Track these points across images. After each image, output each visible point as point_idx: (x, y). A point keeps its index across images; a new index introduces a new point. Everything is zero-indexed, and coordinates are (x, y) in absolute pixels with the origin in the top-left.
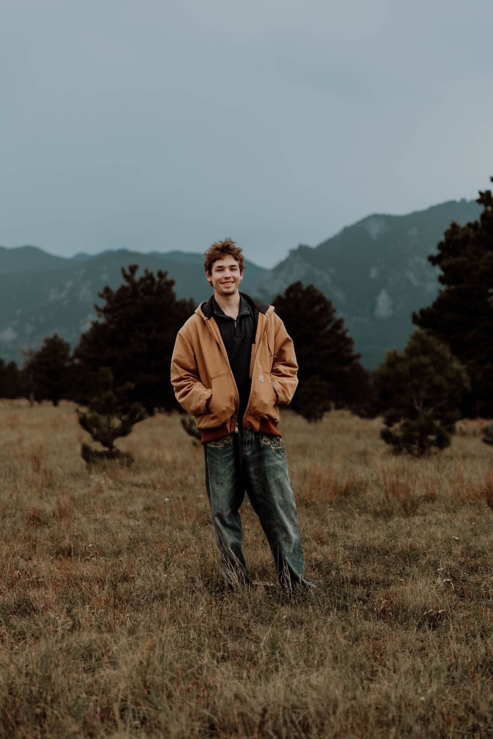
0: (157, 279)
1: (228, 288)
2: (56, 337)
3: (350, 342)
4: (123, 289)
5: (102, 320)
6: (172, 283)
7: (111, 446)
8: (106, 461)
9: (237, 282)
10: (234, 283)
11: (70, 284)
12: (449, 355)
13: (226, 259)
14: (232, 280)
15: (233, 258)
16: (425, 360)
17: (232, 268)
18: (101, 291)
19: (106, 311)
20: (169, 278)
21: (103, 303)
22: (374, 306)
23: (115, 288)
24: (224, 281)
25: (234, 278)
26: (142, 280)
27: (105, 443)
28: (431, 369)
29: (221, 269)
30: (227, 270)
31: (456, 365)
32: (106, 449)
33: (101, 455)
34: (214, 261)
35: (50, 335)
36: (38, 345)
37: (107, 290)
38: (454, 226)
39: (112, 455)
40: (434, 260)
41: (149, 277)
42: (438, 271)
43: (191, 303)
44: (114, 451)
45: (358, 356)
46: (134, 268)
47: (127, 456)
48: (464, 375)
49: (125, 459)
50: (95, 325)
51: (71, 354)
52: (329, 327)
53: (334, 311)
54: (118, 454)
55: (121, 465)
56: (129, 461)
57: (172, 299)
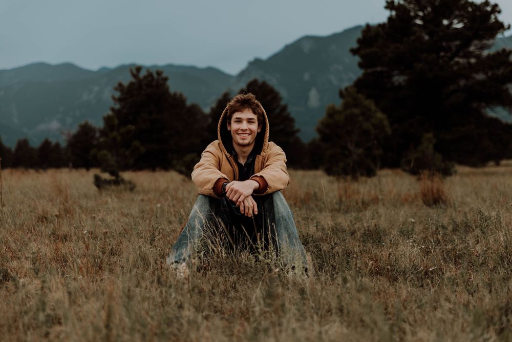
0: (155, 76)
1: (244, 139)
2: (86, 124)
3: (292, 121)
4: (132, 84)
5: (117, 106)
6: (166, 79)
7: (117, 176)
8: (113, 187)
9: (253, 134)
10: (250, 136)
11: (96, 89)
12: (373, 107)
13: (244, 112)
14: (248, 132)
15: (251, 112)
16: (356, 111)
17: (250, 121)
18: (116, 85)
19: (120, 100)
20: (164, 75)
21: (118, 94)
22: (307, 99)
23: (126, 83)
24: (240, 132)
25: (250, 130)
26: (145, 77)
27: (112, 173)
28: (361, 118)
29: (239, 121)
30: (245, 122)
31: (380, 115)
32: (113, 178)
33: (109, 182)
34: (234, 112)
35: (83, 122)
36: (74, 130)
37: (120, 85)
38: (368, 26)
39: (118, 182)
40: (354, 52)
41: (150, 75)
42: (357, 59)
43: (181, 95)
44: (119, 179)
45: (298, 131)
46: (139, 69)
47: (130, 182)
48: (386, 123)
49: (128, 186)
50: (113, 109)
51: (98, 135)
52: (277, 111)
53: (281, 99)
54: (123, 181)
55: (125, 189)
56: (132, 187)
57: (167, 90)
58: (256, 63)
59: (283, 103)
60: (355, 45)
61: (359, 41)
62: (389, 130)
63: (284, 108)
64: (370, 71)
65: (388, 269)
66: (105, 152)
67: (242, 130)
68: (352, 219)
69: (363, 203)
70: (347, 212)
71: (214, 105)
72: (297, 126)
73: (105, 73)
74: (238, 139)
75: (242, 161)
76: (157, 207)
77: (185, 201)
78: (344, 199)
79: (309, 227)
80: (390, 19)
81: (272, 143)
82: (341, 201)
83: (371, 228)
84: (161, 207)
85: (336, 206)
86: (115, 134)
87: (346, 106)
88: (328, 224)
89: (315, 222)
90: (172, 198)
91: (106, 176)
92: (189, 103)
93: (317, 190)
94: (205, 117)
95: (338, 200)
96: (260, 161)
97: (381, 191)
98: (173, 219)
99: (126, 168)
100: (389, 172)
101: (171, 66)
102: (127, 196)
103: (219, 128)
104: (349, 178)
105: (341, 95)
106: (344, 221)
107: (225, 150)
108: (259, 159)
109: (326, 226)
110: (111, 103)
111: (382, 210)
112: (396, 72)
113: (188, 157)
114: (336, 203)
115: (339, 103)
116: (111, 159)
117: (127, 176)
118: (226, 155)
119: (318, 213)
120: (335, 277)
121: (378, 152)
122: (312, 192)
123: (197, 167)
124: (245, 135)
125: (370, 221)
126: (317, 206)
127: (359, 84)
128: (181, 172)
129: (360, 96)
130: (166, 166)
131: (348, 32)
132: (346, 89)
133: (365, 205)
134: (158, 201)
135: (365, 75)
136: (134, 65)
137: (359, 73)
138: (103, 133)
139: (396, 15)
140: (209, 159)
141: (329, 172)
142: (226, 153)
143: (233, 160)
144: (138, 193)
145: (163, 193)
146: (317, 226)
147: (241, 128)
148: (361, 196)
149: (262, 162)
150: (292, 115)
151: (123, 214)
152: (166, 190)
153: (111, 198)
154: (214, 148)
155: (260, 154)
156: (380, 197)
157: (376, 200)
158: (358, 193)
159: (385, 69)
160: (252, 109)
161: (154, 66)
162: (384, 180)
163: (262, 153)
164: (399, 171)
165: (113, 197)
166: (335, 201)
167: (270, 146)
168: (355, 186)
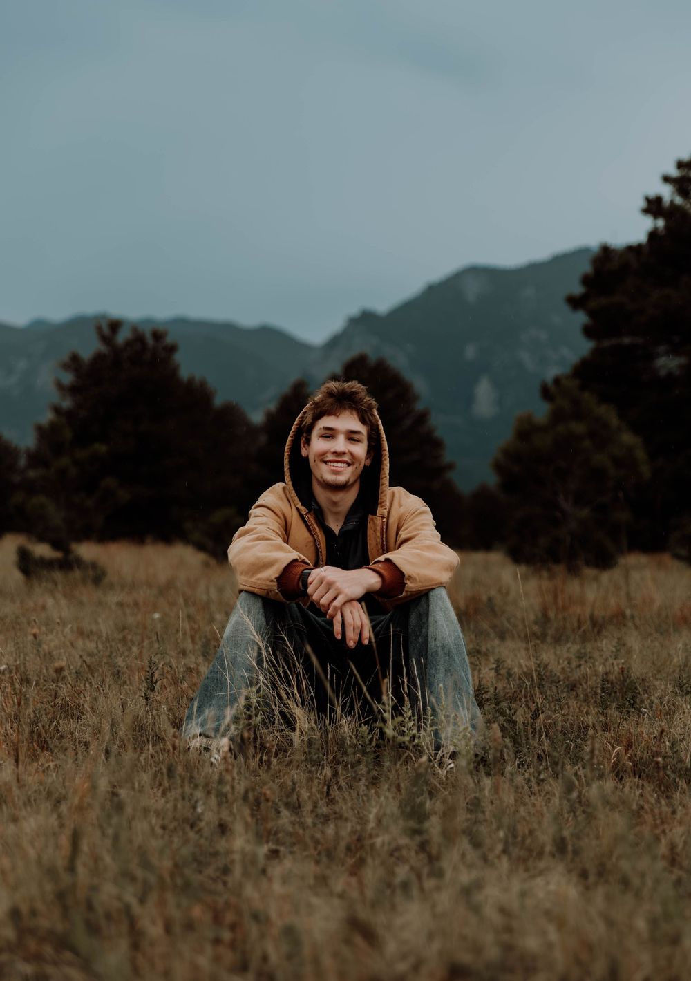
0: (150, 341)
3: (437, 444)
4: (99, 358)
5: (67, 404)
6: (172, 349)
7: (67, 551)
8: (58, 575)
9: (356, 464)
10: (350, 468)
11: (22, 365)
12: (614, 421)
14: (346, 458)
16: (579, 428)
17: (351, 436)
18: (65, 357)
19: (73, 390)
20: (169, 340)
21: (68, 378)
22: (470, 400)
23: (86, 354)
24: (330, 457)
26: (128, 344)
27: (56, 545)
28: (587, 443)
29: (330, 434)
31: (627, 438)
32: (57, 555)
33: (48, 564)
37: (75, 358)
38: (606, 250)
39: (67, 564)
40: (575, 303)
41: (138, 338)
42: (581, 318)
43: (203, 384)
44: (71, 557)
45: (451, 467)
46: (115, 325)
47: (94, 565)
48: (640, 454)
49: (91, 573)
50: (57, 410)
51: (22, 462)
52: (408, 422)
53: (416, 398)
54: (79, 562)
55: (84, 581)
56: (97, 576)
57: (174, 371)
58: (365, 321)
59: (419, 406)
60: (578, 289)
61: (586, 280)
62: (646, 470)
63: (422, 418)
64: (606, 343)
65: (657, 763)
66: (41, 499)
67: (335, 453)
68: (571, 655)
69: (594, 622)
70: (558, 640)
71: (273, 407)
72: (448, 457)
73: (41, 331)
74: (325, 472)
75: (335, 526)
76: (153, 620)
77: (213, 608)
78: (552, 614)
79: (480, 670)
80: (653, 235)
81: (399, 490)
82: (545, 619)
83: (612, 677)
84: (161, 620)
85: (536, 628)
86: (65, 461)
87: (558, 417)
88: (520, 666)
89: (492, 660)
90: (186, 601)
91: (42, 550)
92: (218, 401)
93: (493, 593)
94: (253, 431)
95: (540, 615)
96: (378, 528)
97: (629, 597)
98: (189, 645)
99: (86, 534)
100: (643, 559)
101: (182, 322)
102: (87, 594)
103: (286, 454)
104: (560, 569)
105: (546, 393)
106: (555, 658)
107: (296, 498)
108: (375, 524)
109: (516, 670)
110: (55, 397)
111: (634, 641)
112: (662, 348)
113: (218, 516)
114: (536, 623)
115: (541, 411)
116: (56, 515)
117: (86, 551)
118: (298, 510)
119: (497, 642)
120: (542, 777)
121: (623, 516)
122: (484, 598)
123: (240, 536)
124: (339, 464)
125: (610, 661)
126: (494, 627)
127: (585, 371)
128: (200, 547)
129: (586, 396)
130: (168, 533)
131: (560, 261)
132: (557, 381)
133: (598, 626)
134: (155, 608)
135: (595, 352)
136: (104, 317)
137: (585, 347)
138: (35, 459)
139: (667, 227)
140: (264, 520)
141: (517, 556)
142: (299, 505)
143: (313, 521)
144: (111, 586)
145: (166, 589)
146: (497, 670)
147: (332, 450)
148: (588, 611)
149: (382, 529)
150: (438, 433)
151: (81, 633)
152: (170, 585)
153: (54, 597)
154: (274, 496)
155: (375, 514)
156: (628, 612)
157: (619, 618)
158: (582, 602)
159: (639, 340)
160: (358, 413)
161: (148, 321)
162: (635, 576)
163: (381, 511)
164: (666, 558)
165: (59, 596)
166: (532, 617)
167: (397, 495)
168: (574, 587)
